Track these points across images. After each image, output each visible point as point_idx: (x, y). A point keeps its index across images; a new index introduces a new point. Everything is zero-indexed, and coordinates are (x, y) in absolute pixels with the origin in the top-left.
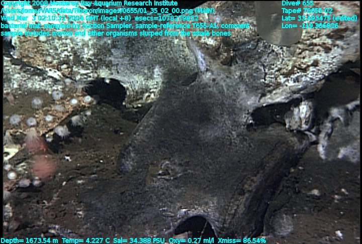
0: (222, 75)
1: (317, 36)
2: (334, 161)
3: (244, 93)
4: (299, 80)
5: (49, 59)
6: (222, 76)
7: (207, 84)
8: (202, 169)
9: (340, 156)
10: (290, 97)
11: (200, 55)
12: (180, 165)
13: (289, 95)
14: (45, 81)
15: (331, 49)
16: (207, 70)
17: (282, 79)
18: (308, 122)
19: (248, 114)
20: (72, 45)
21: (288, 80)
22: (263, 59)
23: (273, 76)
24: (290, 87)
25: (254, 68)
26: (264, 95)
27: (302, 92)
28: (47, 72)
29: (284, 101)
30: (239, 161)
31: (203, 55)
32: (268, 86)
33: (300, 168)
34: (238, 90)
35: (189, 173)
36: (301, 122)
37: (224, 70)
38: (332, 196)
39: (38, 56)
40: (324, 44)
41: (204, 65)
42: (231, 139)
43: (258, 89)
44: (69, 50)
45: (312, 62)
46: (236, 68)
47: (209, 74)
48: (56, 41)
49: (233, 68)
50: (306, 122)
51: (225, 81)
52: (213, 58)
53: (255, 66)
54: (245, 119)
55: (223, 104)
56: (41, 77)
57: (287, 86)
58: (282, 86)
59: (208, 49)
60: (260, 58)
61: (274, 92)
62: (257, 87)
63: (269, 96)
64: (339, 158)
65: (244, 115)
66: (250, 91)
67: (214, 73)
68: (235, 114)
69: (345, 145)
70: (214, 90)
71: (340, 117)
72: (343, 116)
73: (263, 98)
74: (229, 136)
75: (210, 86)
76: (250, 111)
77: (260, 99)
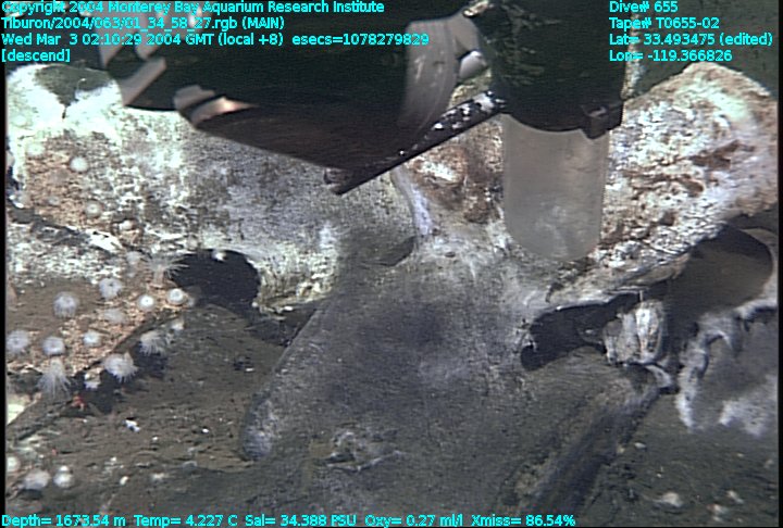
0: (467, 242)
1: (671, 160)
2: (710, 429)
3: (515, 281)
4: (635, 255)
5: (93, 209)
6: (468, 245)
7: (434, 263)
8: (424, 449)
9: (724, 420)
10: (615, 290)
11: (419, 199)
12: (377, 439)
13: (612, 287)
14: (83, 257)
15: (701, 189)
16: (435, 233)
17: (597, 253)
18: (654, 345)
19: (523, 327)
20: (142, 180)
21: (610, 255)
24: (614, 269)
26: (557, 286)
27: (640, 281)
28: (88, 236)
29: (599, 300)
30: (504, 431)
31: (425, 200)
33: (638, 445)
34: (502, 274)
35: (397, 456)
36: (640, 345)
37: (470, 232)
38: (708, 508)
39: (70, 202)
40: (688, 177)
41: (429, 221)
42: (487, 383)
43: (544, 274)
44: (137, 189)
45: (661, 215)
46: (496, 228)
47: (439, 240)
48: (109, 170)
49: (490, 228)
50: (649, 345)
51: (472, 255)
52: (449, 206)
54: (517, 337)
55: (469, 305)
56: (75, 249)
57: (607, 266)
58: (598, 268)
59: (437, 187)
61: (580, 280)
62: (543, 269)
63: (568, 288)
64: (721, 425)
65: (515, 330)
66: (528, 278)
67: (450, 239)
68: (496, 328)
69: (735, 396)
70: (450, 275)
71: (722, 333)
72: (730, 331)
73: (557, 293)
74: (484, 376)
75: (440, 268)
76: (527, 321)
77: (550, 294)
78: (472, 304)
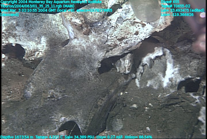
0: (84, 40)
2: (144, 88)
3: (96, 50)
4: (128, 43)
6: (84, 41)
7: (74, 46)
8: (73, 94)
10: (123, 52)
11: (70, 28)
12: (60, 92)
13: (122, 51)
15: (145, 25)
16: (75, 38)
17: (118, 43)
19: (99, 62)
21: (121, 43)
22: (107, 31)
23: (113, 41)
24: (122, 47)
25: (102, 36)
26: (108, 51)
27: (129, 50)
29: (119, 55)
31: (72, 29)
32: (110, 46)
33: (126, 92)
34: (93, 48)
35: (66, 96)
36: (126, 69)
37: (84, 37)
38: (144, 108)
40: (142, 22)
41: (73, 35)
42: (89, 77)
43: (104, 48)
45: (135, 32)
46: (91, 36)
47: (76, 40)
49: (90, 36)
50: (128, 69)
51: (85, 44)
52: (79, 30)
53: (103, 35)
54: (97, 65)
55: (84, 57)
57: (121, 46)
59: (76, 25)
60: (105, 30)
61: (114, 50)
62: (104, 47)
63: (111, 52)
64: (147, 86)
65: (96, 63)
66: (100, 49)
67: (79, 39)
68: (91, 63)
69: (151, 79)
70: (79, 49)
71: (147, 63)
72: (149, 63)
73: (107, 53)
74: (88, 75)
75: (76, 47)
76: (100, 61)
77: (106, 53)
78: (85, 57)
